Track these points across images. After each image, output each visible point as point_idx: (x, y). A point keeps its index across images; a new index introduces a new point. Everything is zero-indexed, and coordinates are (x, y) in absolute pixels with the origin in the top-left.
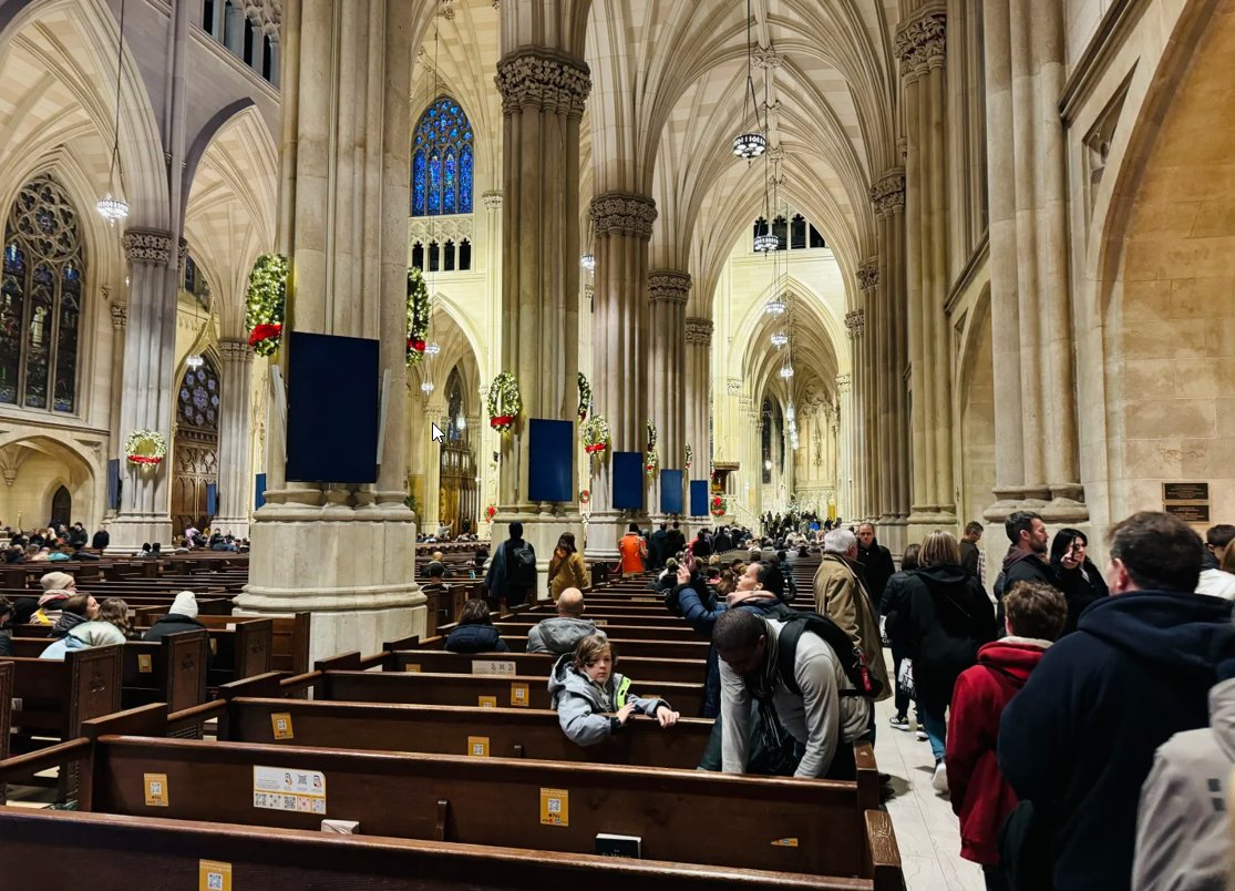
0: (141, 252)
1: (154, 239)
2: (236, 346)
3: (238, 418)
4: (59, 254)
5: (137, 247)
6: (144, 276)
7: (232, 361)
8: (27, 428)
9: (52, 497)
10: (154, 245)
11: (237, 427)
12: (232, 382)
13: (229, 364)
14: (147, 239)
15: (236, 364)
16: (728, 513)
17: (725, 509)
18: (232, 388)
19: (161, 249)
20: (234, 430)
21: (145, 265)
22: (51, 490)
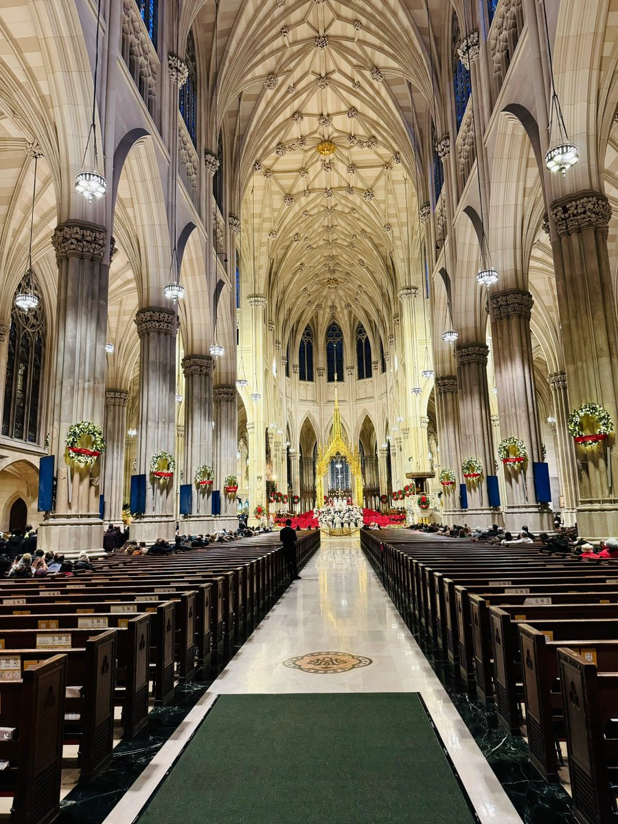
0: (158, 324)
1: (166, 316)
2: (118, 395)
3: (118, 446)
4: (33, 326)
5: (154, 321)
6: (159, 340)
7: (114, 405)
8: (17, 454)
9: (11, 507)
10: (166, 320)
11: (117, 453)
12: (114, 421)
13: (112, 408)
14: (162, 315)
15: (117, 407)
16: (430, 507)
17: (428, 504)
18: (114, 425)
19: (169, 323)
20: (115, 454)
21: (159, 333)
22: (11, 502)
